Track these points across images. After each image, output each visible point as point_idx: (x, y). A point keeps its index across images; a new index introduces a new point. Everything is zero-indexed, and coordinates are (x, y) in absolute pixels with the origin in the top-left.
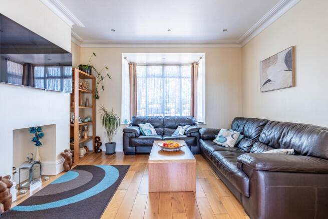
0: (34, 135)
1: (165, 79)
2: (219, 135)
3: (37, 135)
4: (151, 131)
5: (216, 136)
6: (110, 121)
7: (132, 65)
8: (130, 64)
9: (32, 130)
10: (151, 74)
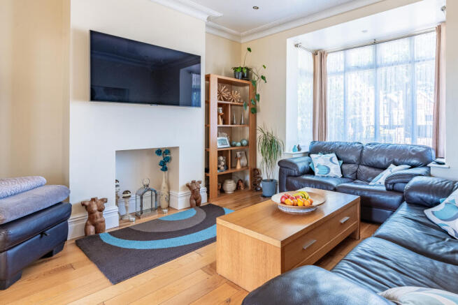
0: (161, 158)
1: (379, 70)
2: (447, 200)
3: (165, 158)
4: (329, 169)
5: (441, 200)
6: (272, 146)
7: (319, 55)
8: (315, 54)
9: (159, 152)
10: (353, 65)
